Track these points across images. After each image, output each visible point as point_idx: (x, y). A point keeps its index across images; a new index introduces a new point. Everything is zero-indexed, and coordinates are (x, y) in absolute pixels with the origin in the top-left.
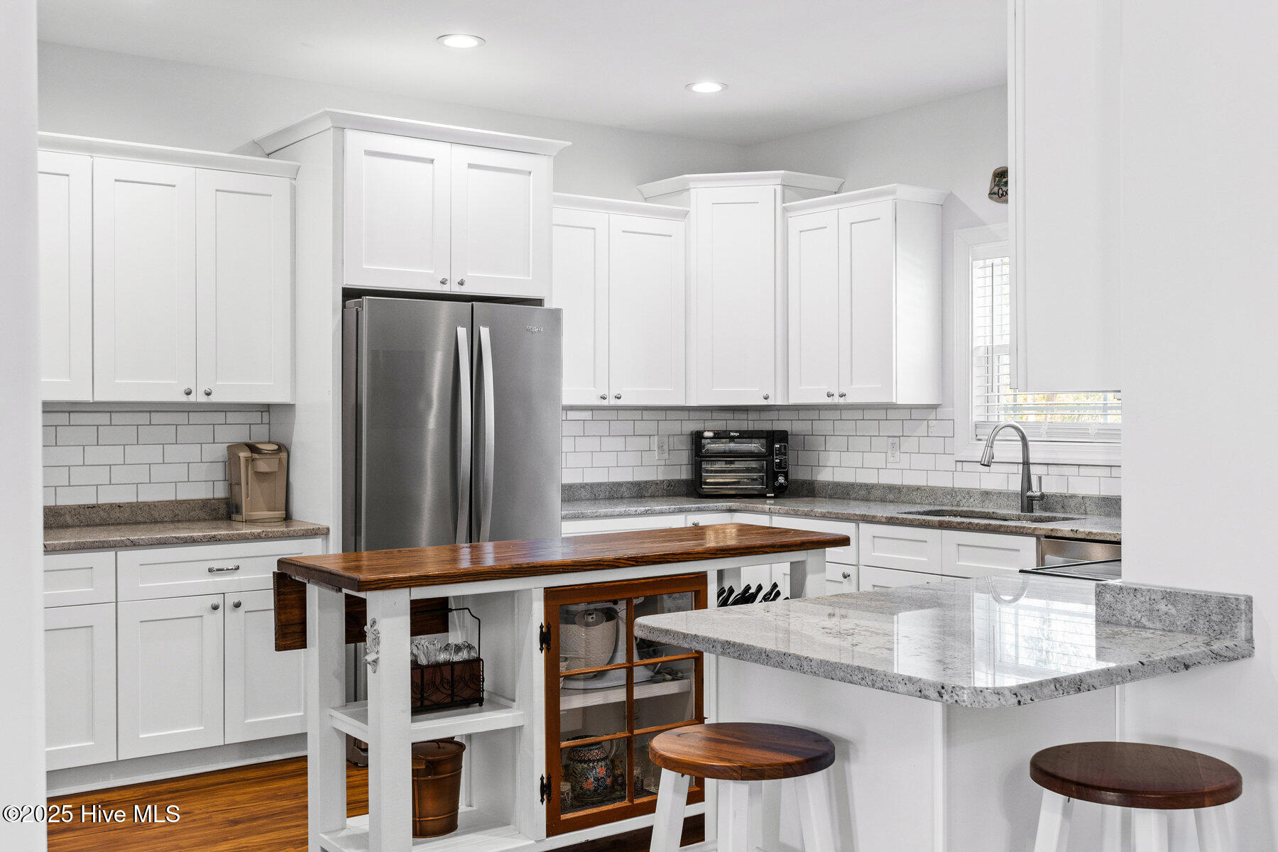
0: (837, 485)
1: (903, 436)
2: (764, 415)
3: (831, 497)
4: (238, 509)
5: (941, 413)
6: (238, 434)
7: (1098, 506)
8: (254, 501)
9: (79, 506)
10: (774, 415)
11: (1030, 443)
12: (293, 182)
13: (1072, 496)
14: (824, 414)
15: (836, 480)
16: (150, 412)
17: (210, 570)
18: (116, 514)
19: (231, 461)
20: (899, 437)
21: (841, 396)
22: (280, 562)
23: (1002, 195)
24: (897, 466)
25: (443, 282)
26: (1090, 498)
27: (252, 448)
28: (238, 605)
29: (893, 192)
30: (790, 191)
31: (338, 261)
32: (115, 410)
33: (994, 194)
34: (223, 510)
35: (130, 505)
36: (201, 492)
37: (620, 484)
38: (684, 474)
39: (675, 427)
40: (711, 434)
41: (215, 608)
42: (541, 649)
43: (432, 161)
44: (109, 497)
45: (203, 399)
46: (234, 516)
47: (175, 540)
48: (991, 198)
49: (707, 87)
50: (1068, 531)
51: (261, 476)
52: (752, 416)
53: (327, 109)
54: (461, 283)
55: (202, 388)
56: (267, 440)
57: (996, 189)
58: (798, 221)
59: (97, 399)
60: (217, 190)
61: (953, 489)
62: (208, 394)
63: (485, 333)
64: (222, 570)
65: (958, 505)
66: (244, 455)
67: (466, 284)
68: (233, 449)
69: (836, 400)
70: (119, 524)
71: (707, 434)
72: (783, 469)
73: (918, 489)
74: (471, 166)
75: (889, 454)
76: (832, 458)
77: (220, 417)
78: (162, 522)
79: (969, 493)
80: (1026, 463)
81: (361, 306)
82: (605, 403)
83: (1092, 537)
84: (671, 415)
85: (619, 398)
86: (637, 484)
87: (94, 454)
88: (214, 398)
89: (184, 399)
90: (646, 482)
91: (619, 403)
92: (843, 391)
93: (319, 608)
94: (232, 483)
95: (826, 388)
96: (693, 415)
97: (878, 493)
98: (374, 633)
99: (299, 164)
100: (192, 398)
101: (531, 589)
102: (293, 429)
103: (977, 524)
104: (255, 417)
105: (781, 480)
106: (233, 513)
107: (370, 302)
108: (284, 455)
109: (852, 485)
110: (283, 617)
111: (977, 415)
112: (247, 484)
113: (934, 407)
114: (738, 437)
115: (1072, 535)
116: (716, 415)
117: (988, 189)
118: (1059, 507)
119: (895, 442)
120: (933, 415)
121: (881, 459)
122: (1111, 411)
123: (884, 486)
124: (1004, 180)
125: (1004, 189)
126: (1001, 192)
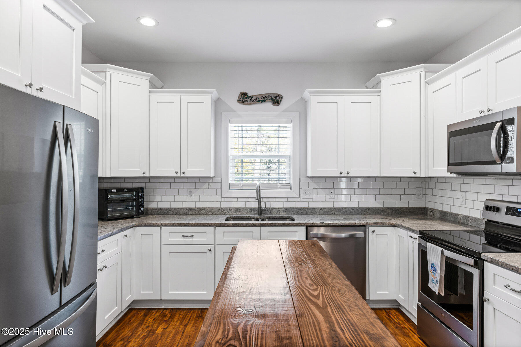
0: (161, 209)
1: (196, 189)
3: (157, 214)
5: (214, 180)
13: (274, 209)
20: (194, 189)
23: (244, 102)
24: (193, 200)
25: (28, 86)
26: (281, 209)
33: (241, 101)
48: (239, 103)
50: (320, 223)
54: (41, 89)
57: (241, 99)
69: (179, 175)
72: (142, 204)
73: (205, 209)
75: (189, 195)
76: (158, 198)
83: (329, 225)
92: (184, 171)
95: (175, 170)
97: (184, 212)
103: (279, 223)
105: (142, 209)
113: (212, 177)
114: (127, 191)
115: (321, 225)
117: (237, 99)
118: (269, 213)
119: (192, 191)
120: (211, 181)
121: (184, 198)
122: (282, 179)
123: (186, 209)
124: (246, 97)
125: (245, 100)
126: (243, 100)
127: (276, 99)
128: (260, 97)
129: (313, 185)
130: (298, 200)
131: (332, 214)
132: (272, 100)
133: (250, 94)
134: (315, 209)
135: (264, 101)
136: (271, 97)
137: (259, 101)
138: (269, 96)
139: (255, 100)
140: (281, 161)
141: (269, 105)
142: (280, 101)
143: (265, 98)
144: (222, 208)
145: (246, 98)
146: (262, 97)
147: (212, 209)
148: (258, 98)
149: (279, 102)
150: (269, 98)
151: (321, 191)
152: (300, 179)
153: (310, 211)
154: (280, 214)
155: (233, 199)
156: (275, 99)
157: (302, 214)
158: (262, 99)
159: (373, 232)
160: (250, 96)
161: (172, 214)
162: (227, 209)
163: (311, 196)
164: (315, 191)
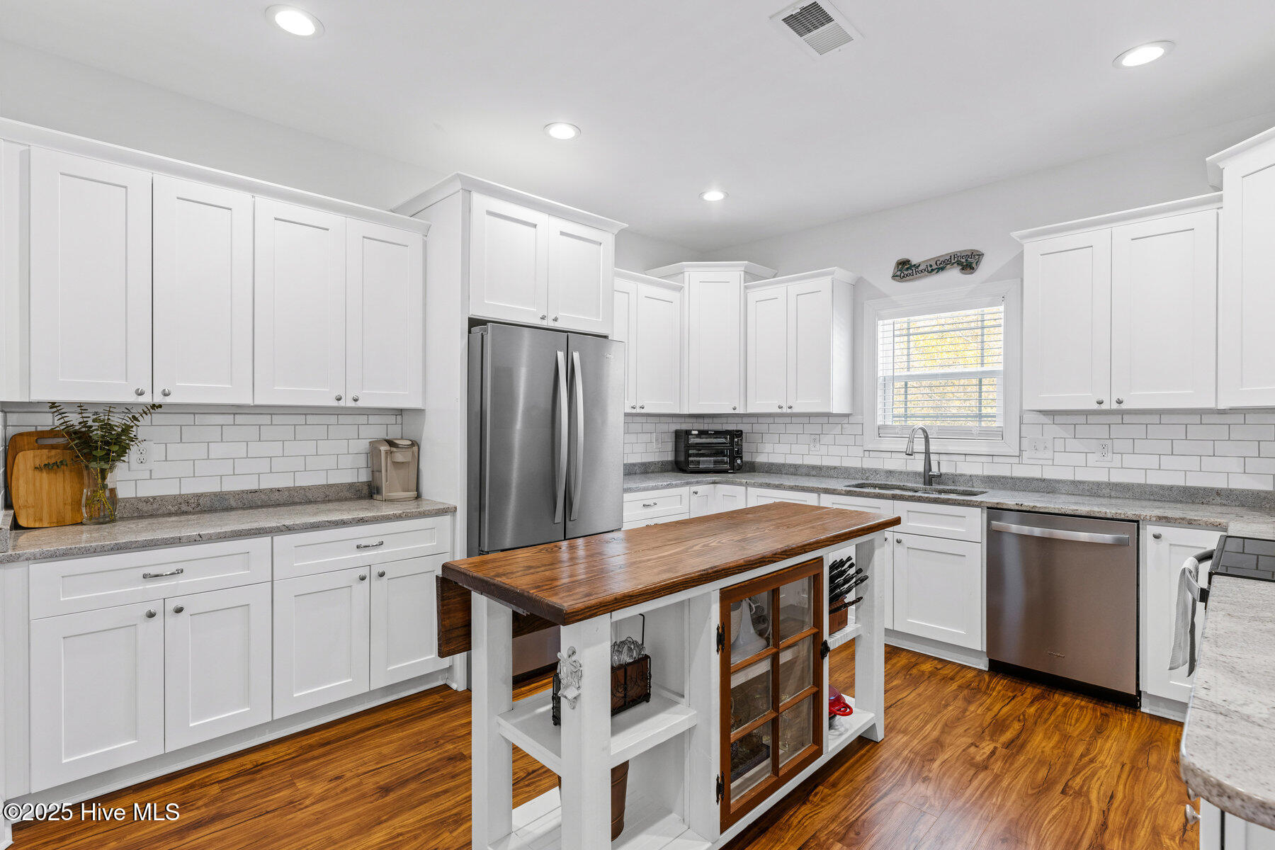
1: (823, 434)
2: (715, 420)
3: (767, 472)
4: (378, 491)
5: (852, 419)
6: (378, 432)
7: (984, 482)
8: (391, 484)
9: (243, 491)
10: (724, 420)
11: (930, 440)
12: (425, 238)
14: (761, 420)
15: (770, 461)
16: (306, 414)
17: (358, 547)
18: (276, 496)
19: (373, 452)
20: (819, 434)
21: (790, 408)
22: (445, 567)
23: (904, 277)
24: (817, 453)
25: (543, 318)
26: (977, 476)
27: (391, 443)
28: (382, 575)
29: (832, 273)
30: (750, 276)
31: (466, 297)
32: (275, 412)
33: (897, 276)
34: (365, 491)
35: (288, 489)
36: (347, 477)
37: (634, 465)
38: (670, 457)
39: (665, 427)
40: (696, 432)
41: (363, 579)
42: (718, 651)
43: (535, 226)
44: (268, 483)
45: (351, 404)
46: (375, 496)
47: (327, 524)
48: (894, 279)
49: (714, 196)
50: (1014, 505)
51: (396, 464)
52: (706, 420)
53: (459, 172)
54: (556, 320)
55: (351, 395)
56: (400, 438)
57: (899, 273)
58: (754, 295)
59: (257, 403)
60: (364, 237)
62: (356, 400)
63: (576, 356)
64: (369, 546)
65: (867, 479)
66: (384, 448)
67: (559, 320)
68: (374, 445)
69: (785, 410)
70: (279, 505)
71: (694, 432)
72: (739, 454)
74: (562, 233)
75: (812, 445)
76: (768, 447)
77: (363, 419)
78: (316, 502)
80: (928, 453)
81: (486, 330)
82: (634, 411)
83: (1037, 510)
84: (663, 419)
85: (643, 408)
86: (643, 464)
87: (256, 449)
88: (360, 404)
89: (335, 404)
90: (649, 463)
91: (643, 411)
92: (790, 404)
93: (488, 615)
94: (375, 471)
95: (777, 403)
96: (675, 420)
97: (804, 471)
98: (574, 664)
99: (430, 223)
100: (342, 403)
101: (709, 593)
102: (423, 428)
104: (392, 419)
105: (739, 461)
106: (374, 493)
107: (493, 328)
108: (415, 448)
109: (784, 465)
110: (447, 622)
111: (880, 422)
112: (387, 471)
113: (847, 415)
115: (1017, 508)
116: (687, 420)
117: (891, 274)
118: (950, 482)
119: (816, 438)
120: (846, 421)
121: (804, 449)
122: (985, 419)
123: (808, 466)
124: (906, 267)
125: (906, 272)
126: (902, 275)
127: (966, 260)
128: (933, 263)
129: (1052, 430)
130: (1016, 460)
131: (1104, 497)
132: (959, 263)
133: (914, 261)
134: (1058, 481)
135: (942, 269)
136: (956, 259)
137: (933, 270)
138: (953, 257)
139: (925, 270)
140: (985, 381)
141: (954, 274)
142: (977, 263)
143: (944, 262)
144: (863, 469)
145: (907, 269)
146: (938, 263)
147: (847, 469)
148: (931, 266)
149: (974, 265)
150: (953, 261)
151: (1073, 444)
152: (1021, 418)
153: (1043, 484)
154: (973, 487)
155: (883, 453)
156: (964, 260)
157: (1024, 491)
158: (939, 266)
159: (1157, 537)
160: (915, 265)
161: (786, 474)
162: (871, 470)
163: (1049, 454)
164: (1059, 444)
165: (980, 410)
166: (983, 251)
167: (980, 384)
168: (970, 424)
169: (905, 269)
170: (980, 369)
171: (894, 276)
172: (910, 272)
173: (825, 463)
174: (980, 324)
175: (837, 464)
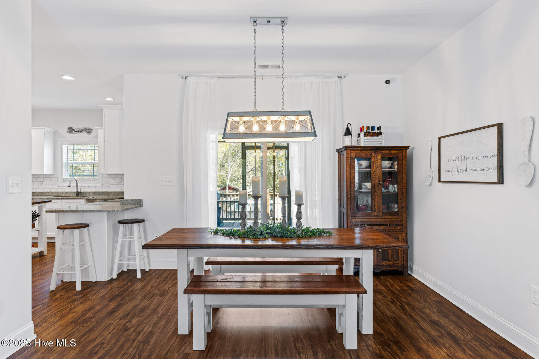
1: (43, 181)
7: (93, 194)
11: (78, 182)
13: (87, 192)
24: (41, 188)
26: (91, 192)
57: (69, 131)
61: (58, 192)
79: (62, 193)
80: (77, 186)
97: (37, 194)
111: (64, 177)
113: (53, 175)
115: (92, 198)
118: (84, 194)
119: (41, 183)
120: (52, 177)
121: (37, 186)
123: (38, 192)
127: (88, 131)
128: (79, 130)
129: (109, 179)
130: (101, 187)
131: (120, 195)
132: (86, 131)
133: (74, 128)
134: (110, 192)
137: (79, 132)
139: (77, 131)
141: (84, 134)
147: (52, 192)
149: (90, 132)
150: (84, 130)
151: (114, 182)
152: (102, 176)
153: (108, 193)
154: (90, 195)
158: (81, 131)
162: (60, 192)
163: (109, 185)
164: (111, 182)
165: (93, 174)
166: (93, 129)
167: (93, 166)
168: (90, 177)
169: (71, 130)
170: (93, 161)
171: (67, 132)
172: (72, 131)
173: (45, 191)
174: (94, 149)
175: (49, 191)
